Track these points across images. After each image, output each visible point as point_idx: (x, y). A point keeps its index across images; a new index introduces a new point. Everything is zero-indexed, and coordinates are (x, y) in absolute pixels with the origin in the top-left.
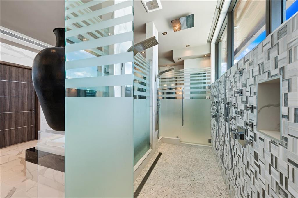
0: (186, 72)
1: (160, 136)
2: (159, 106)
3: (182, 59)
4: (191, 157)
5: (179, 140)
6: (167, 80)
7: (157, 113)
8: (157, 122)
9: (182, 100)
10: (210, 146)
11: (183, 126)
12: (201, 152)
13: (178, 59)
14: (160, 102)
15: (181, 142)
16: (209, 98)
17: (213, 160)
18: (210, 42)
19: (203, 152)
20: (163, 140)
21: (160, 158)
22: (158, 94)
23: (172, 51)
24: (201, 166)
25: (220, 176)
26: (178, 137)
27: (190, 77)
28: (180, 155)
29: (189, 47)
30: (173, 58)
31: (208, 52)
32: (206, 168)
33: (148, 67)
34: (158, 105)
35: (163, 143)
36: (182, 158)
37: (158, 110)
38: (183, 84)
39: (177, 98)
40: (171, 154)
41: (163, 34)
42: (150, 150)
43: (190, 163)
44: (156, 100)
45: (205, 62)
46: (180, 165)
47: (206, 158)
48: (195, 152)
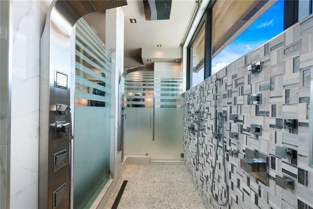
0: (156, 75)
1: (125, 155)
2: (124, 117)
3: (152, 61)
4: (164, 181)
5: (149, 158)
6: (134, 83)
7: (122, 126)
8: (122, 138)
9: (153, 108)
10: (182, 162)
11: (153, 140)
12: (174, 170)
13: (148, 60)
14: (125, 111)
15: (151, 160)
16: (181, 107)
17: (188, 180)
18: (182, 45)
19: (176, 170)
20: (129, 161)
21: (125, 191)
22: (123, 100)
23: (141, 49)
24: (178, 193)
25: (201, 204)
26: (147, 155)
27: (160, 82)
28: (151, 180)
29: (161, 47)
30: (142, 57)
31: (179, 57)
32: (184, 194)
33: (110, 60)
34: (122, 116)
35: (129, 164)
36: (154, 184)
37: (123, 122)
38: (153, 89)
39: (145, 106)
40: (139, 180)
41: (131, 20)
42: (110, 181)
43: (164, 189)
44: (120, 109)
45: (176, 68)
46: (153, 196)
47: (181, 179)
48: (168, 171)
